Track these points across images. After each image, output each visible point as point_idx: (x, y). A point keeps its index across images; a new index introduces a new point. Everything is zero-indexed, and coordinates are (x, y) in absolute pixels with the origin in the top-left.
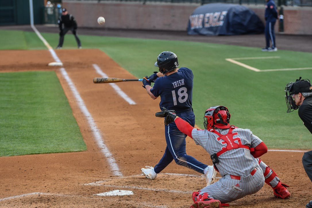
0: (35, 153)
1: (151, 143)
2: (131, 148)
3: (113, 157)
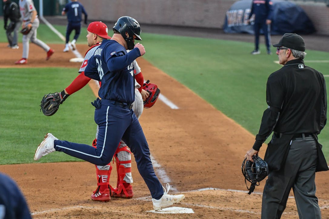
1: (204, 154)
2: (182, 159)
3: (162, 169)
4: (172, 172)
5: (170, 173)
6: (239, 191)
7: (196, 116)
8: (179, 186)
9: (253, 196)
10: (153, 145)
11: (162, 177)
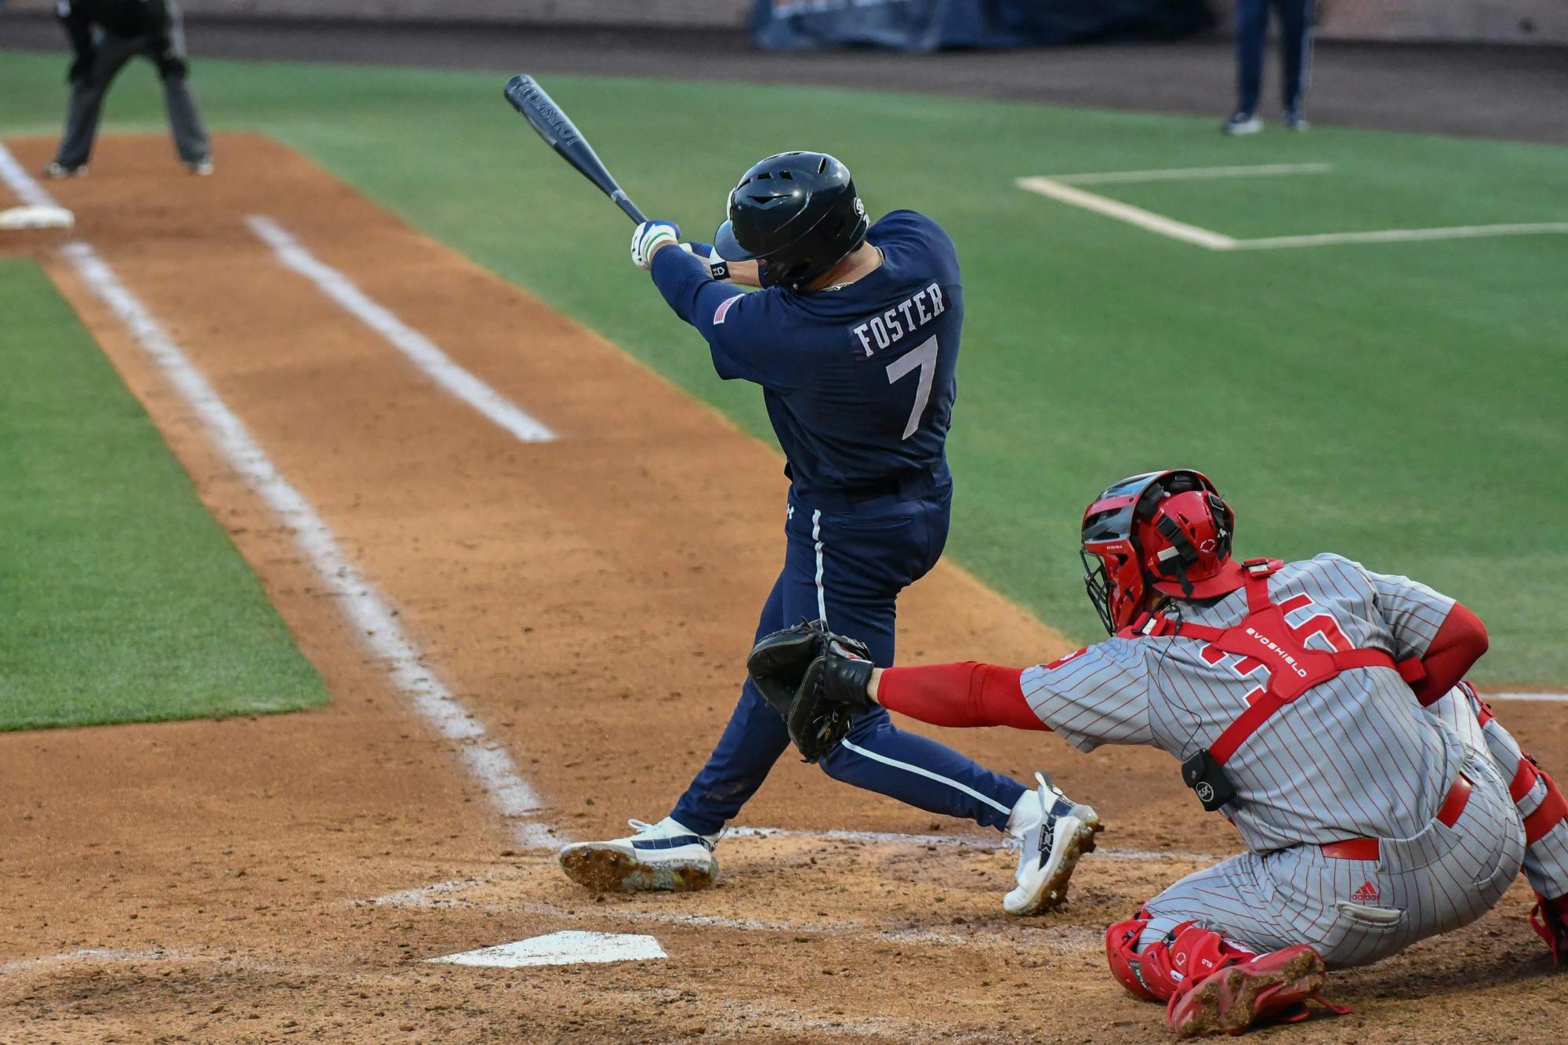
1: (701, 660)
2: (589, 690)
3: (493, 744)
4: (545, 759)
5: (535, 761)
6: (883, 837)
7: (645, 473)
8: (582, 826)
9: (954, 858)
10: (442, 627)
11: (495, 782)
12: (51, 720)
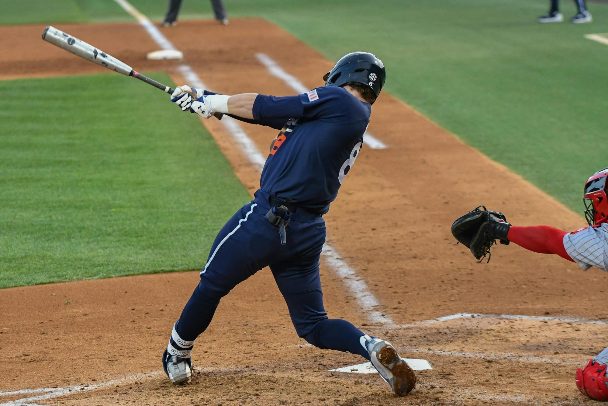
0: (162, 270)
1: (447, 242)
2: (400, 255)
3: (359, 278)
4: (381, 284)
5: (376, 285)
6: (524, 317)
7: (424, 162)
8: (396, 313)
9: (555, 326)
10: (337, 228)
11: (359, 295)
12: (171, 269)
